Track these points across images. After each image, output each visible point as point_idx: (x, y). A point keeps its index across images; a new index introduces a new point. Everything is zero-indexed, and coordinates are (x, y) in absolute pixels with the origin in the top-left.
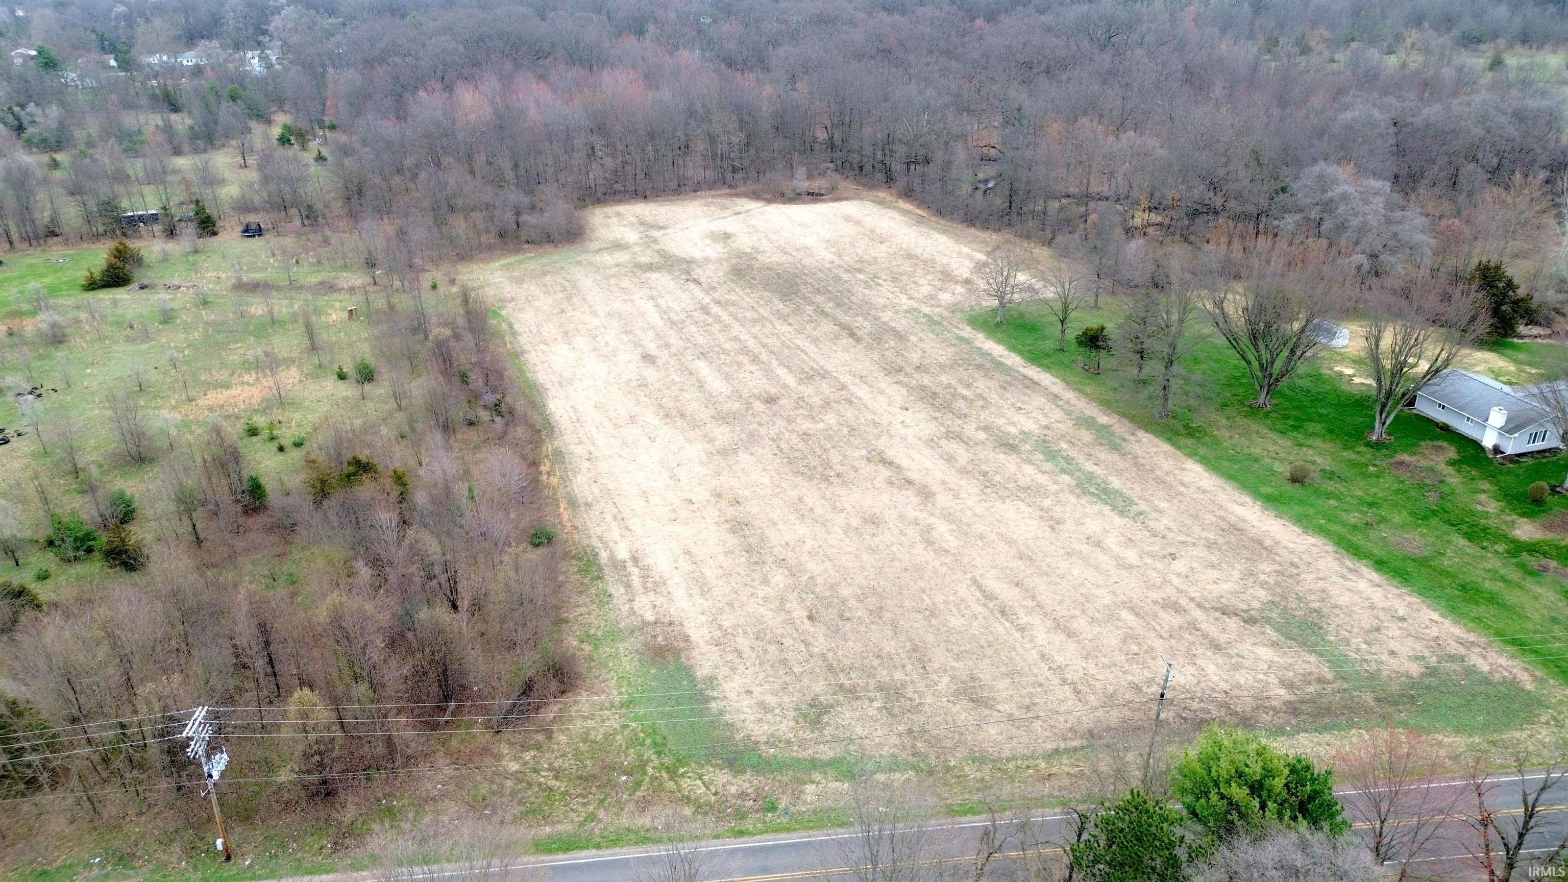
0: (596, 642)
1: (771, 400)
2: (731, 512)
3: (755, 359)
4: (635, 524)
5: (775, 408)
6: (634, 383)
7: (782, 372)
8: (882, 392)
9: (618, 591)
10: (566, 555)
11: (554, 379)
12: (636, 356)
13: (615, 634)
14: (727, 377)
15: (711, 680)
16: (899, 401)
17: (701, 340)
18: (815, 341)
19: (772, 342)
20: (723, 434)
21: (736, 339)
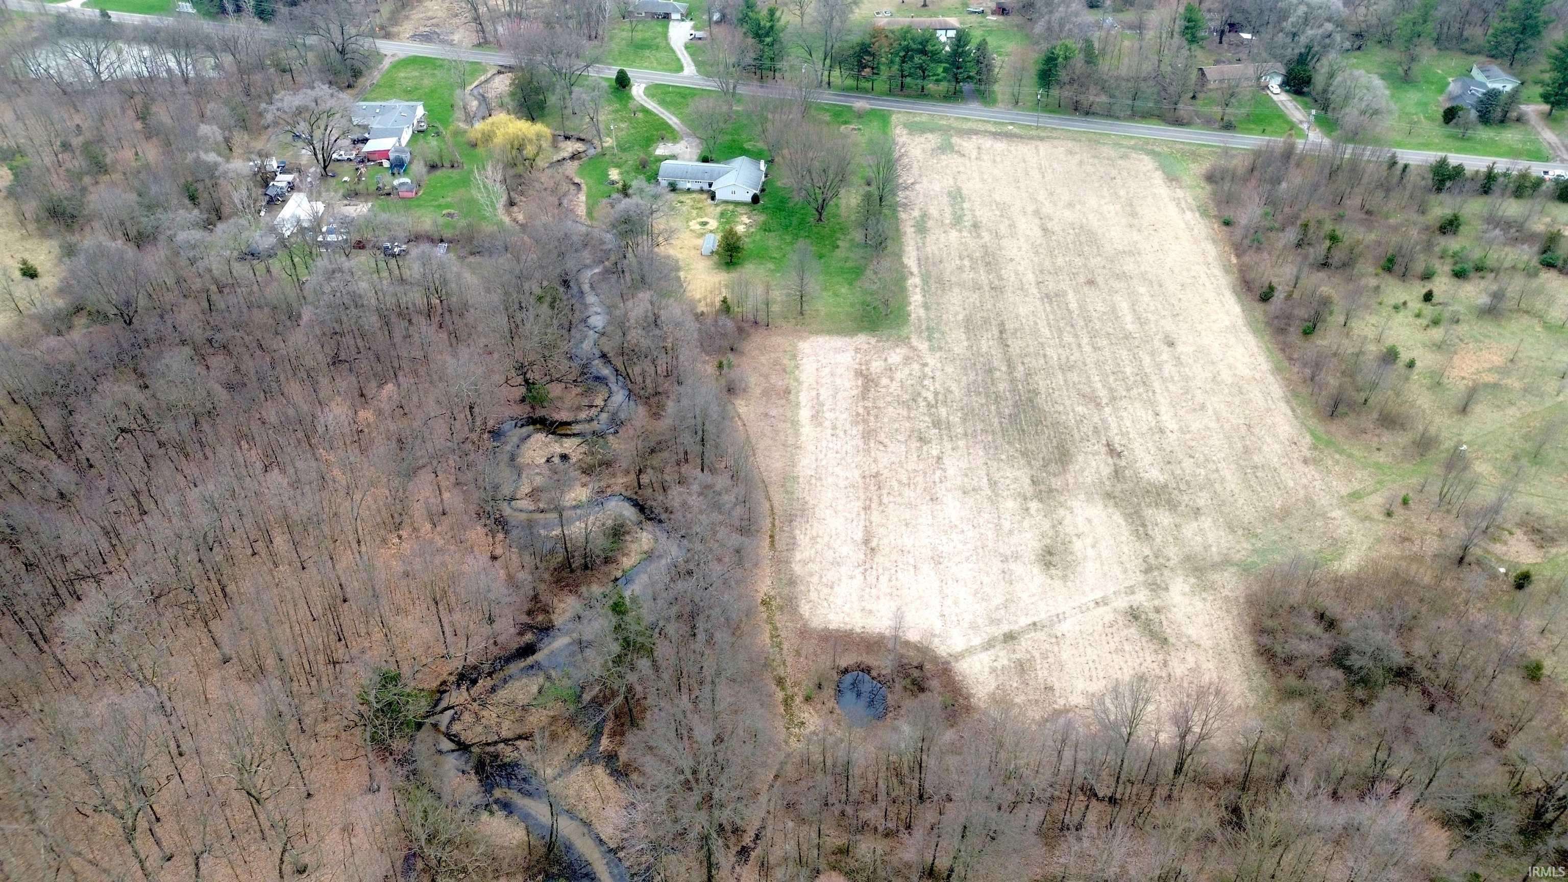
0: (1198, 186)
1: (1091, 283)
2: (1135, 222)
3: (1088, 320)
4: (1183, 225)
5: (1090, 276)
6: (1181, 318)
7: (1073, 305)
8: (1017, 274)
9: (1190, 200)
10: (1215, 217)
11: (1242, 336)
12: (1180, 348)
13: (1190, 187)
14: (1114, 309)
15: (1156, 169)
16: (1010, 266)
17: (1124, 353)
18: (1035, 333)
19: (1068, 338)
20: (1129, 266)
21: (1096, 349)
